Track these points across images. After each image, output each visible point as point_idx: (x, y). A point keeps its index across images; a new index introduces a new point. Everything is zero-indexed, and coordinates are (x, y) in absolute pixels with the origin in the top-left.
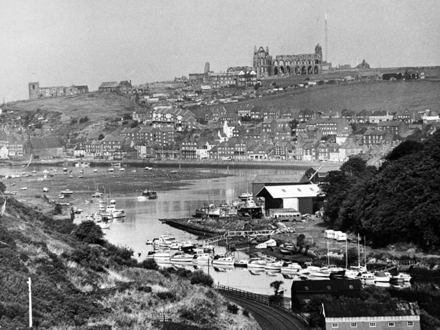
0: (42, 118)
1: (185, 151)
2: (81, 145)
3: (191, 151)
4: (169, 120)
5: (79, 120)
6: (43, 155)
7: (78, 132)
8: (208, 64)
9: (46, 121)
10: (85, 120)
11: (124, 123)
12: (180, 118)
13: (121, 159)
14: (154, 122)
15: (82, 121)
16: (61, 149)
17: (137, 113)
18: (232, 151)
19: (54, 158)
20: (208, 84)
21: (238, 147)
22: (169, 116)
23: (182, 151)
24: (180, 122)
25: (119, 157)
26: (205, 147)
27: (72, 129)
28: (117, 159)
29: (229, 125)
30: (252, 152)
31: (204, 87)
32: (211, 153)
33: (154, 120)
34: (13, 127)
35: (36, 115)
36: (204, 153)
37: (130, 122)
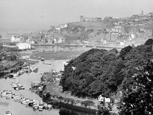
0: (80, 29)
1: (117, 43)
2: (87, 39)
3: (119, 43)
4: (117, 32)
5: (90, 30)
6: (72, 42)
7: (88, 34)
8: (142, 12)
9: (81, 30)
10: (92, 31)
11: (103, 32)
12: (120, 31)
13: (96, 45)
14: (112, 32)
15: (91, 31)
16: (79, 40)
17: (108, 28)
18: (131, 43)
19: (76, 43)
20: (137, 19)
21: (133, 42)
22: (117, 30)
23: (116, 43)
24: (120, 32)
25: (96, 44)
26: (123, 42)
27: (87, 33)
28: (95, 45)
29: (133, 34)
30: (137, 44)
31: (136, 20)
32: (125, 44)
33: (113, 31)
34: (69, 32)
35: (78, 28)
36: (123, 44)
37: (105, 31)
